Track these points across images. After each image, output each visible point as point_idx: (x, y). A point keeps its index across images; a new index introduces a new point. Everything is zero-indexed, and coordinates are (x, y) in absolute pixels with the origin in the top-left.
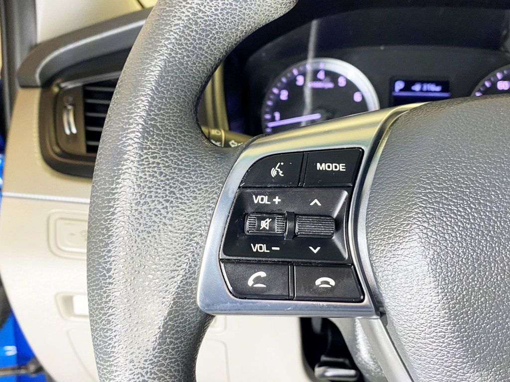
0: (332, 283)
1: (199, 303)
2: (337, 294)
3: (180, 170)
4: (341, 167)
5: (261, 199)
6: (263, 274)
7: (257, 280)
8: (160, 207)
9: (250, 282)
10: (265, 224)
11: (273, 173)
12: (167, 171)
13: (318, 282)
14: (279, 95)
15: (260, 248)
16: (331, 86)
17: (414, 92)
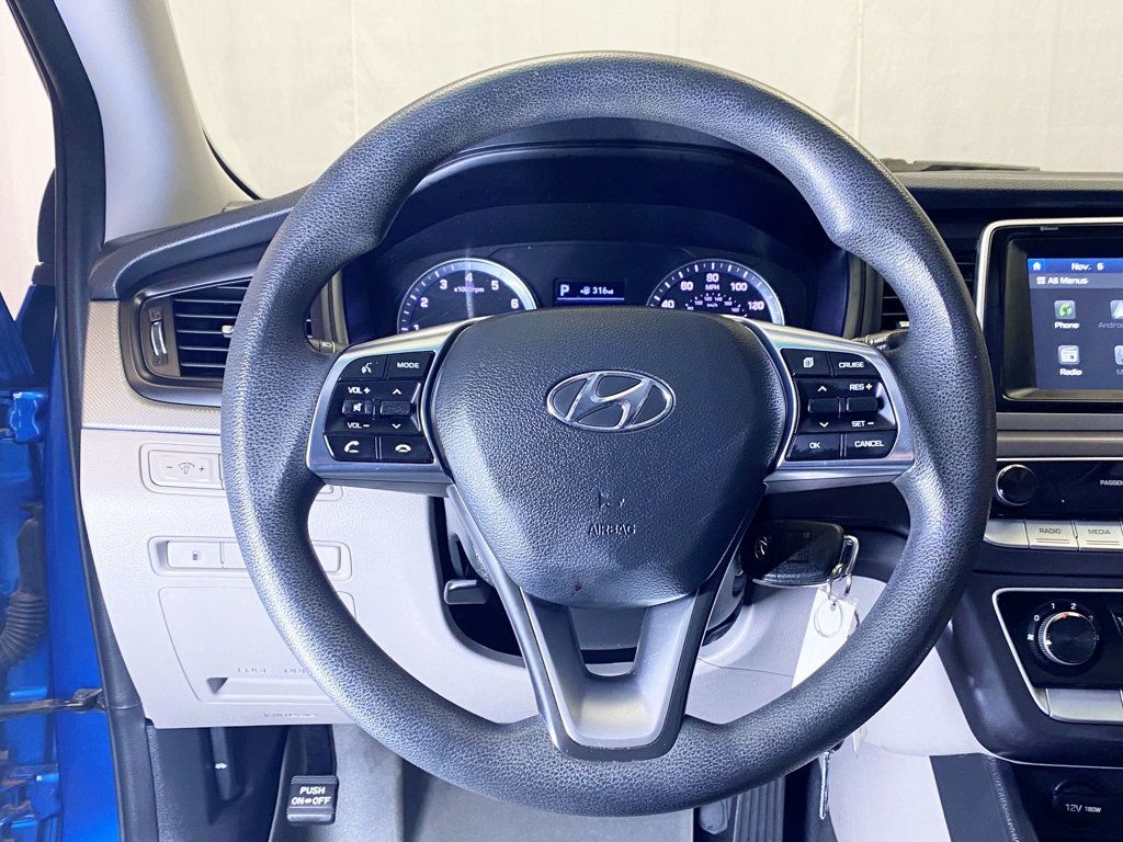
0: (409, 448)
1: (308, 465)
2: (414, 456)
3: (292, 370)
4: (416, 365)
5: (355, 390)
6: (356, 443)
7: (352, 447)
8: (277, 396)
9: (347, 449)
10: (357, 407)
11: (364, 370)
12: (282, 370)
13: (398, 448)
14: (419, 301)
15: (354, 425)
16: (482, 290)
17: (583, 295)
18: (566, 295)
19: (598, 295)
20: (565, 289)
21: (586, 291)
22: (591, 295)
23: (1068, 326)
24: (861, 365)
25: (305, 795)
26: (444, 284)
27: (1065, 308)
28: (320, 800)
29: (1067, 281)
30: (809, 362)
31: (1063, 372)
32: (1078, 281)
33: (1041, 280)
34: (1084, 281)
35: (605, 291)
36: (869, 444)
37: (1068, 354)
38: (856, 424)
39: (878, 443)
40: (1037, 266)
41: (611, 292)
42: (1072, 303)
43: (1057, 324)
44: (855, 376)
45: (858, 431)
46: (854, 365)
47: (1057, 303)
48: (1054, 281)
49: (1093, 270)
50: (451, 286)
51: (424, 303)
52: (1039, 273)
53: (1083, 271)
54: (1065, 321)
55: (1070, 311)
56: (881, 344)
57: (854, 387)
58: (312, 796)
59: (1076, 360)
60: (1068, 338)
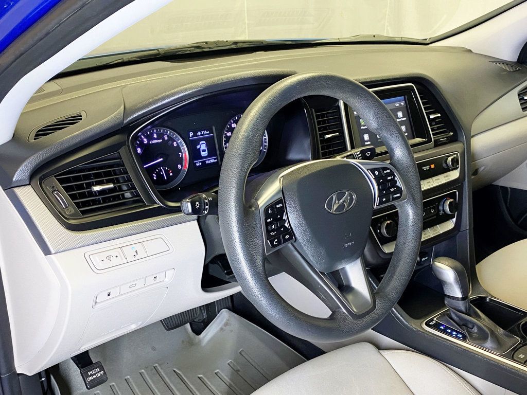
6: (276, 240)
9: (275, 243)
10: (273, 227)
15: (272, 234)
16: (161, 140)
17: (198, 136)
18: (192, 137)
19: (204, 135)
20: (191, 134)
21: (199, 134)
22: (201, 135)
23: (364, 127)
25: (92, 375)
26: (146, 141)
28: (99, 374)
30: (377, 173)
31: (366, 143)
33: (355, 113)
35: (206, 132)
36: (397, 196)
37: (366, 137)
38: (392, 190)
39: (399, 195)
41: (208, 132)
46: (388, 171)
47: (361, 120)
50: (149, 141)
56: (359, 154)
57: (389, 178)
58: (95, 374)
59: (368, 139)
60: (365, 132)
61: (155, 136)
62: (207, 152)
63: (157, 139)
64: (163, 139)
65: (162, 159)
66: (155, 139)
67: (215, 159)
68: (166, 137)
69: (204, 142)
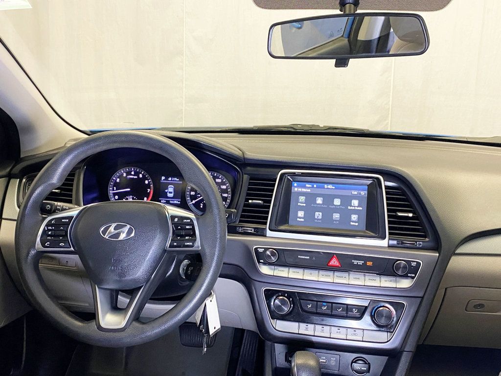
6: (49, 243)
10: (50, 233)
14: (116, 180)
15: (49, 238)
16: (136, 177)
18: (164, 180)
19: (173, 180)
20: (163, 178)
21: (170, 179)
23: (302, 205)
24: (189, 221)
26: (125, 175)
27: (302, 198)
29: (304, 190)
30: (176, 220)
31: (298, 219)
32: (307, 190)
33: (296, 189)
34: (309, 190)
35: (176, 179)
36: (189, 244)
37: (301, 214)
38: (187, 238)
39: (191, 244)
40: (295, 185)
41: (178, 180)
42: (305, 197)
43: (299, 204)
44: (188, 224)
45: (187, 240)
46: (188, 221)
47: (300, 197)
48: (300, 190)
49: (313, 187)
50: (127, 175)
51: (118, 180)
52: (296, 187)
53: (310, 187)
54: (301, 203)
55: (303, 200)
57: (187, 227)
59: (303, 216)
60: (301, 208)
61: (133, 173)
62: (173, 194)
63: (134, 175)
64: (138, 176)
65: (129, 189)
66: (132, 175)
67: (179, 201)
68: (141, 176)
69: (173, 186)
